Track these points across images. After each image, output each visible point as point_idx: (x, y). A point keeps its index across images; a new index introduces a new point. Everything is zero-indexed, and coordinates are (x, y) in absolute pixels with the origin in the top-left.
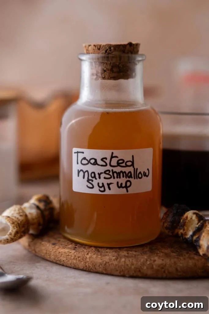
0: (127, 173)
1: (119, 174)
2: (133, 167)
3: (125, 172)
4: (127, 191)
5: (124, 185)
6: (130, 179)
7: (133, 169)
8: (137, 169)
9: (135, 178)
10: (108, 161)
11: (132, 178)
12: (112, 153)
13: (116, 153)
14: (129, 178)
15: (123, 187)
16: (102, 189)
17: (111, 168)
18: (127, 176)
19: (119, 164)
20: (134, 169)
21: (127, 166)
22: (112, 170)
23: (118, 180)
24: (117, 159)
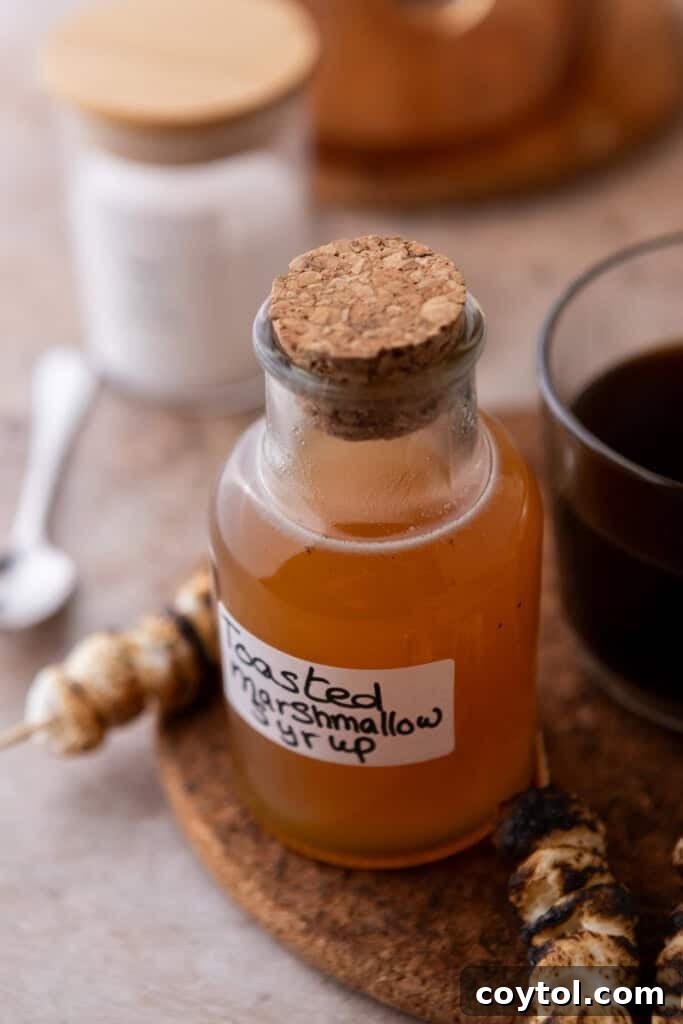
0: (359, 720)
1: (333, 721)
2: (380, 708)
3: (352, 719)
4: (362, 760)
5: (350, 745)
6: (371, 736)
7: (379, 713)
8: (393, 714)
9: (385, 733)
10: (301, 683)
11: (376, 732)
12: (311, 670)
13: (320, 670)
14: (367, 731)
15: (349, 751)
16: (290, 738)
17: (309, 703)
18: (358, 727)
19: (330, 698)
20: (384, 715)
21: (356, 705)
22: (314, 708)
23: (333, 732)
24: (326, 687)
